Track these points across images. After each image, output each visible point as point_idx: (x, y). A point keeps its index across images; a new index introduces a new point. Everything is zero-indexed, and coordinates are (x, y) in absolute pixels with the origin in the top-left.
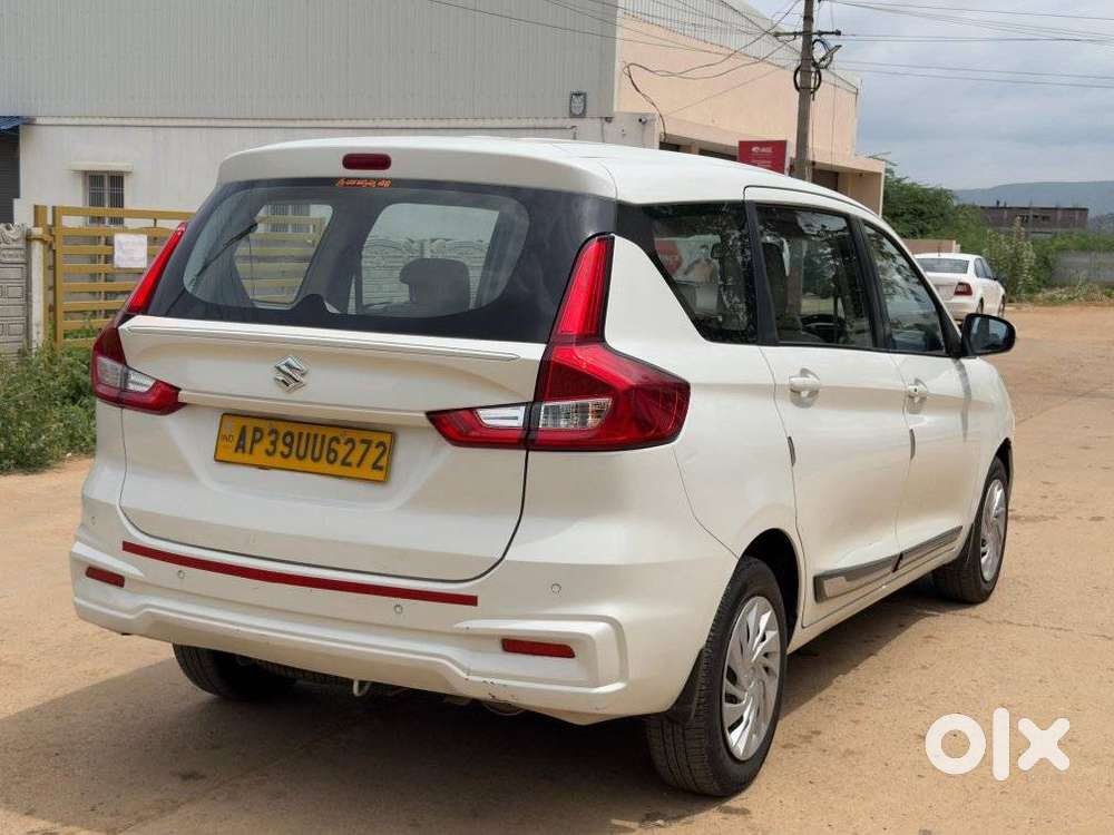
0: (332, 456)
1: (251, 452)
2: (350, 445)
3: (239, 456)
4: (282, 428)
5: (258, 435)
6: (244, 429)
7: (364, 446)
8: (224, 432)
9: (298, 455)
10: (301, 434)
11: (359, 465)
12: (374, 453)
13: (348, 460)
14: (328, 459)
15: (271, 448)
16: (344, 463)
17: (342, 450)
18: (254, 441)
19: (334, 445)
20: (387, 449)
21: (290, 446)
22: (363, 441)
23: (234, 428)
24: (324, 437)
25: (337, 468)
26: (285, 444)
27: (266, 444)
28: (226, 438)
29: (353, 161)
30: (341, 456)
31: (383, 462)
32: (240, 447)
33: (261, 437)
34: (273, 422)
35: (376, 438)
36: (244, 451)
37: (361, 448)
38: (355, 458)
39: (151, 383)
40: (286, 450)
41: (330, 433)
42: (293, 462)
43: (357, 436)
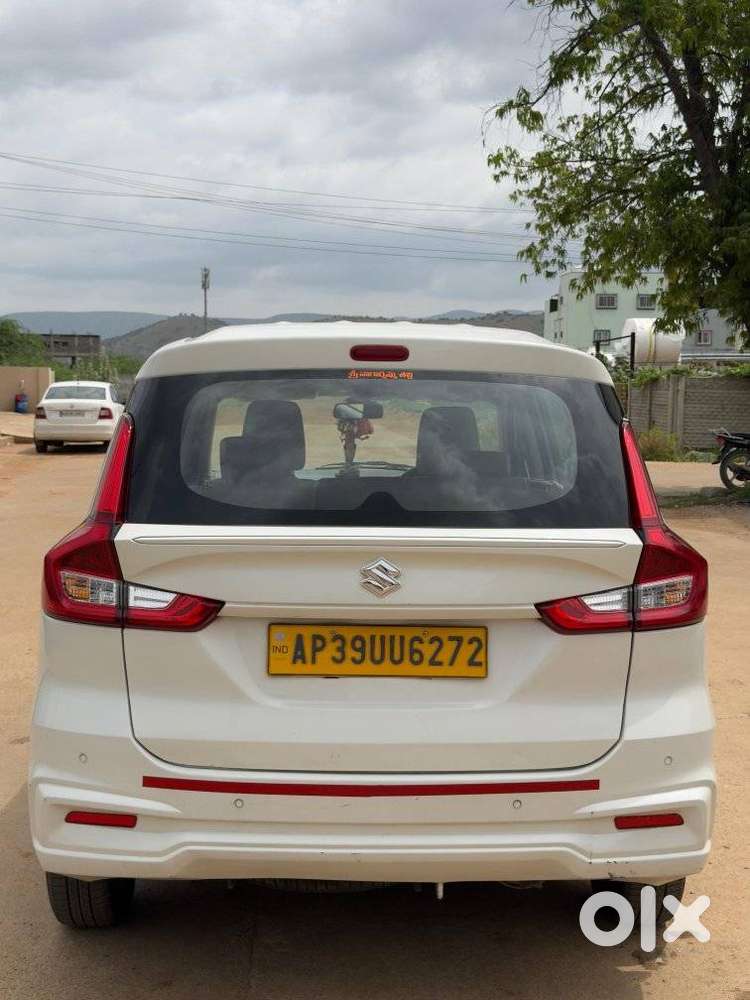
0: (416, 657)
1: (314, 661)
2: (437, 644)
3: (299, 667)
4: (349, 634)
5: (319, 643)
6: (300, 638)
7: (454, 644)
8: (274, 643)
9: (373, 659)
10: (373, 638)
11: (451, 663)
12: (467, 651)
13: (437, 659)
14: (411, 659)
15: (338, 656)
16: (433, 662)
17: (428, 650)
18: (315, 650)
19: (417, 645)
20: (481, 645)
21: (362, 650)
22: (451, 639)
23: (286, 638)
24: (402, 638)
25: (425, 668)
26: (356, 649)
27: (331, 650)
28: (280, 650)
29: (361, 352)
30: (427, 657)
31: (480, 658)
32: (299, 656)
33: (324, 646)
34: (335, 628)
35: (467, 634)
36: (304, 662)
37: (449, 647)
38: (445, 655)
39: (170, 597)
40: (358, 656)
41: (409, 634)
42: (368, 666)
43: (444, 634)
